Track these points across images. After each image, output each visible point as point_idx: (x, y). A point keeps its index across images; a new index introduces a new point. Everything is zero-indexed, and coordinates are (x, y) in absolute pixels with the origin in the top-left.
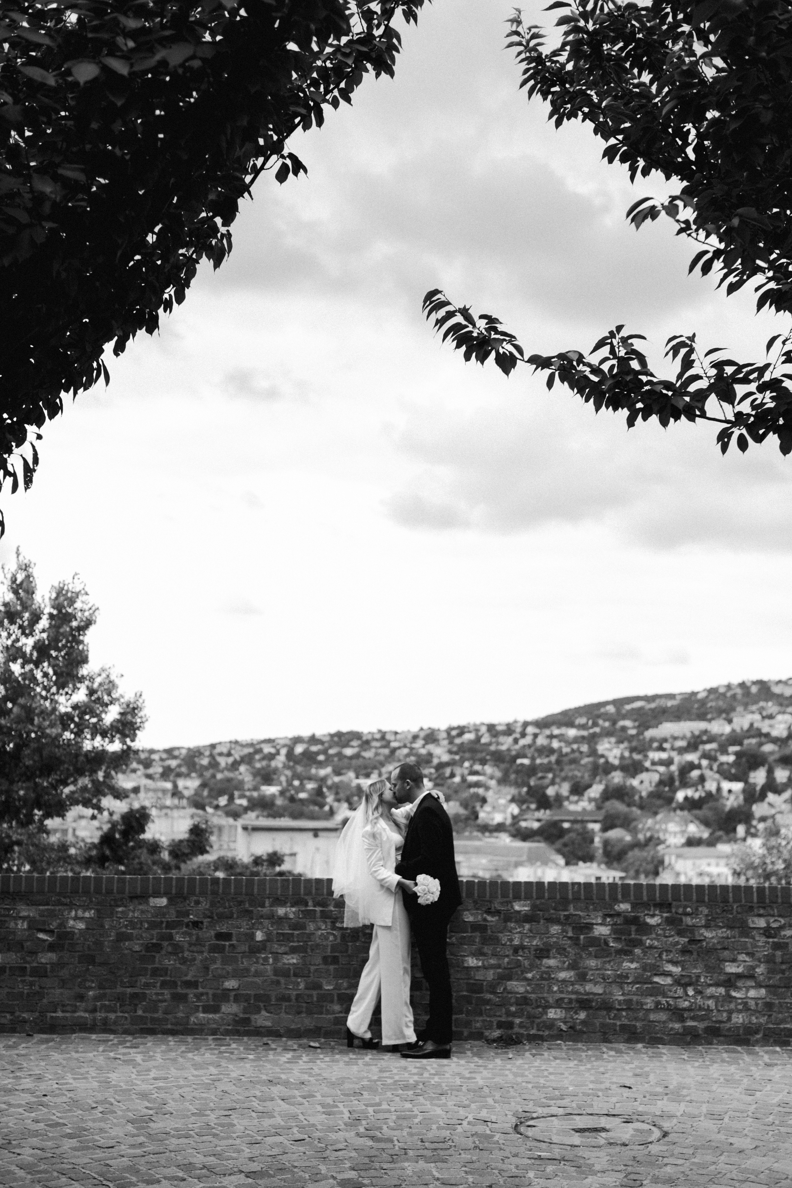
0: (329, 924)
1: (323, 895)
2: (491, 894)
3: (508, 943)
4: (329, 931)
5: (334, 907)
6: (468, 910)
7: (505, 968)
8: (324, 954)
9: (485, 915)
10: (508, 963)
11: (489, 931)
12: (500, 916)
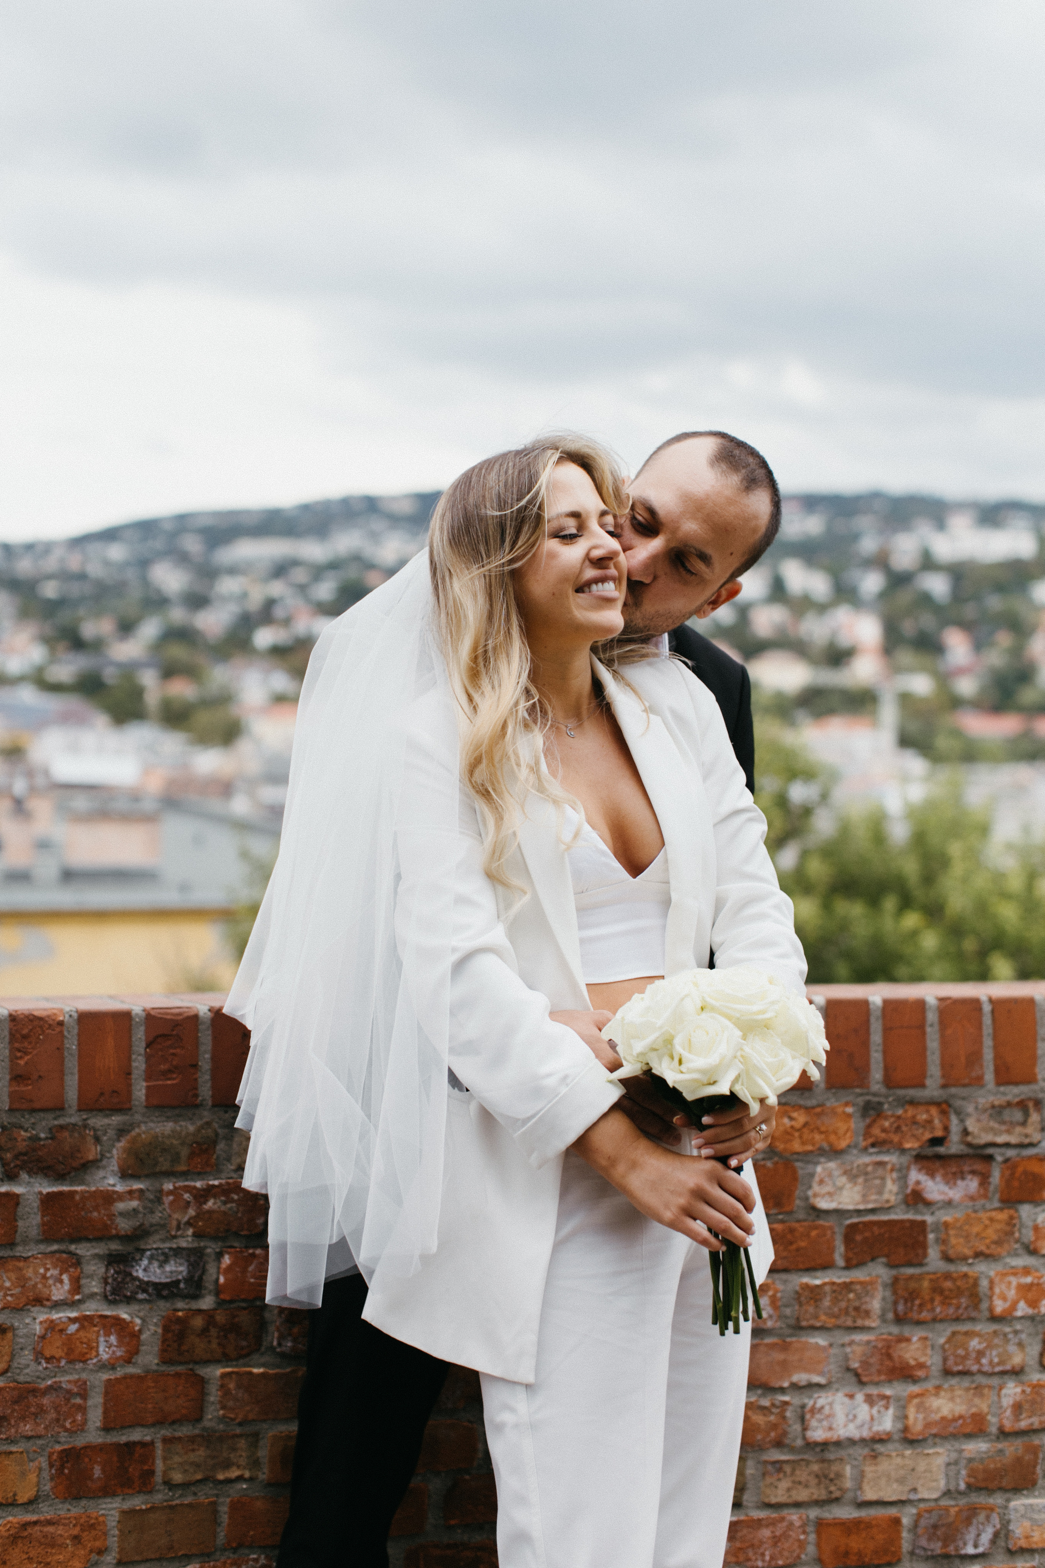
0: (96, 1269)
1: (59, 1109)
2: (946, 1066)
3: (1022, 1309)
4: (92, 1308)
5: (125, 1175)
6: (835, 1153)
7: (1004, 1434)
8: (66, 1442)
9: (915, 1175)
10: (1018, 1408)
11: (933, 1254)
12: (985, 1179)
